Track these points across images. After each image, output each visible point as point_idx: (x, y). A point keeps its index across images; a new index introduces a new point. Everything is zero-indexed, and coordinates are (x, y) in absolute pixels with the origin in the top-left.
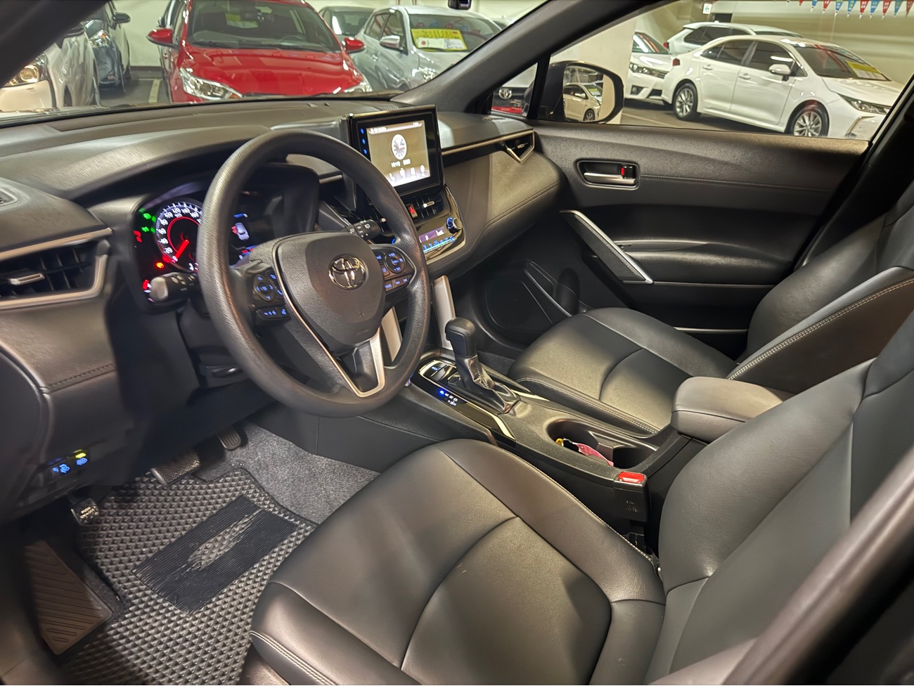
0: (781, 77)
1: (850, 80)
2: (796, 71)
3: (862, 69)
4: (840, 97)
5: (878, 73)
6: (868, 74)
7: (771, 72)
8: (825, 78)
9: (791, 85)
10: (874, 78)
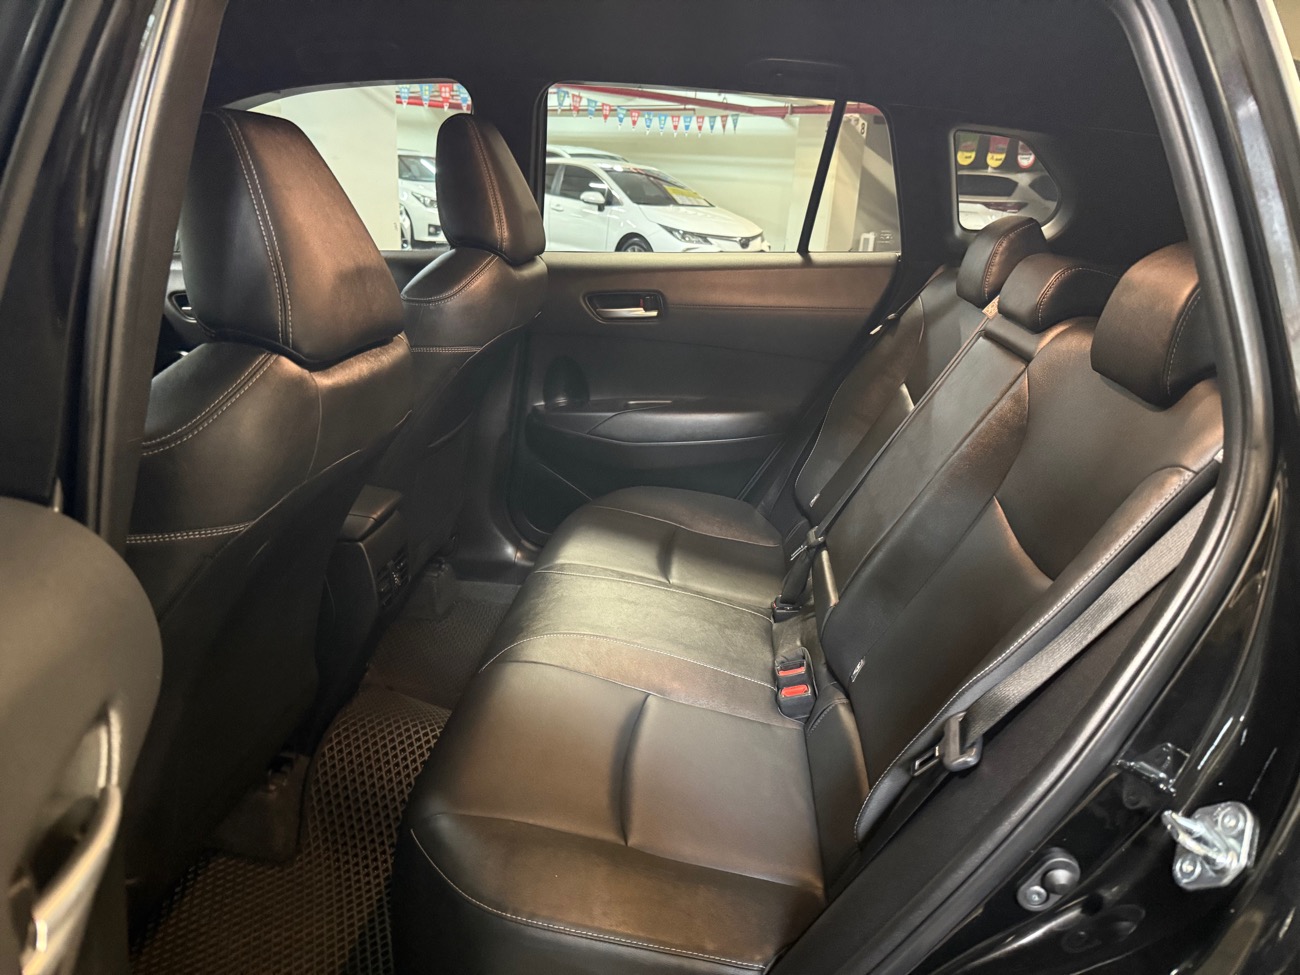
0: (596, 207)
1: (671, 208)
2: (610, 200)
3: (683, 194)
4: (661, 228)
5: (700, 198)
6: (690, 200)
7: (583, 201)
8: (642, 206)
9: (608, 216)
10: (696, 204)
